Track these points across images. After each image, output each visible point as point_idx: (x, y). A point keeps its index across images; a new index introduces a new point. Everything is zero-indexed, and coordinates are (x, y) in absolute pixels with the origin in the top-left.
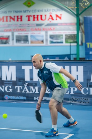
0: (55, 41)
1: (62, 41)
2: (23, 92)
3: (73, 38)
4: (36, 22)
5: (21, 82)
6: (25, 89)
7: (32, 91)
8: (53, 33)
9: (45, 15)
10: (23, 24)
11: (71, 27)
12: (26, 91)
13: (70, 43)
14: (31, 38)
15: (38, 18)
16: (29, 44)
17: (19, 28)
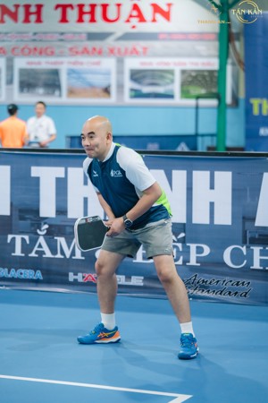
0: (146, 89)
1: (172, 91)
2: (33, 254)
3: (206, 81)
4: (86, 27)
5: (29, 222)
6: (40, 246)
7: (62, 253)
8: (143, 64)
9: (119, 5)
10: (45, 33)
11: (201, 47)
12: (43, 253)
13: (198, 97)
14: (68, 79)
15: (92, 13)
16: (64, 99)
17: (32, 45)
